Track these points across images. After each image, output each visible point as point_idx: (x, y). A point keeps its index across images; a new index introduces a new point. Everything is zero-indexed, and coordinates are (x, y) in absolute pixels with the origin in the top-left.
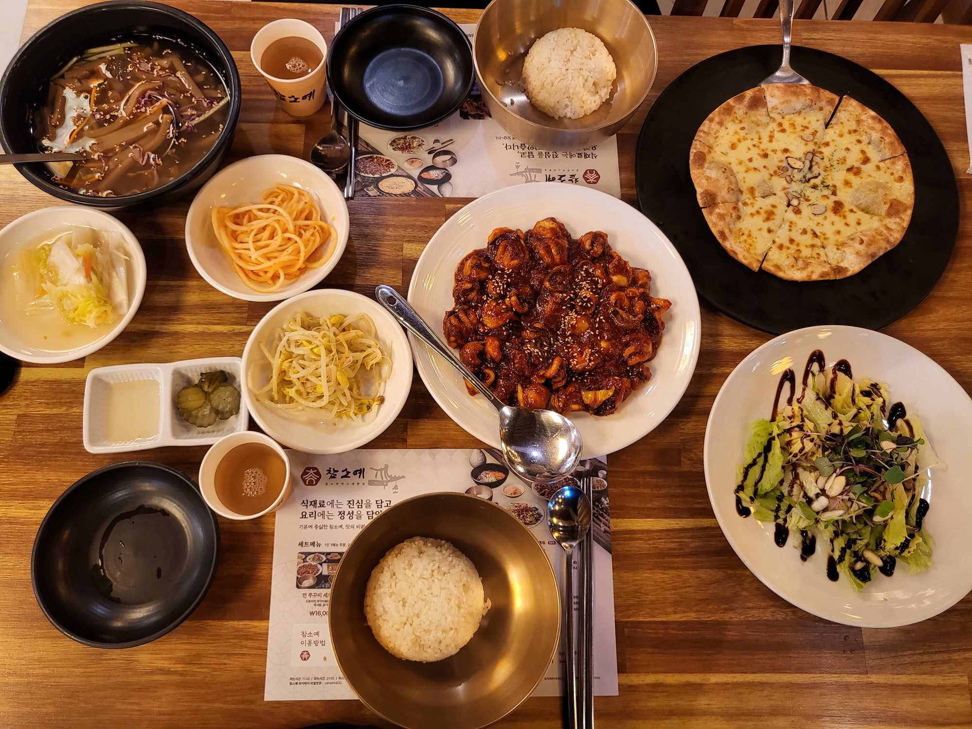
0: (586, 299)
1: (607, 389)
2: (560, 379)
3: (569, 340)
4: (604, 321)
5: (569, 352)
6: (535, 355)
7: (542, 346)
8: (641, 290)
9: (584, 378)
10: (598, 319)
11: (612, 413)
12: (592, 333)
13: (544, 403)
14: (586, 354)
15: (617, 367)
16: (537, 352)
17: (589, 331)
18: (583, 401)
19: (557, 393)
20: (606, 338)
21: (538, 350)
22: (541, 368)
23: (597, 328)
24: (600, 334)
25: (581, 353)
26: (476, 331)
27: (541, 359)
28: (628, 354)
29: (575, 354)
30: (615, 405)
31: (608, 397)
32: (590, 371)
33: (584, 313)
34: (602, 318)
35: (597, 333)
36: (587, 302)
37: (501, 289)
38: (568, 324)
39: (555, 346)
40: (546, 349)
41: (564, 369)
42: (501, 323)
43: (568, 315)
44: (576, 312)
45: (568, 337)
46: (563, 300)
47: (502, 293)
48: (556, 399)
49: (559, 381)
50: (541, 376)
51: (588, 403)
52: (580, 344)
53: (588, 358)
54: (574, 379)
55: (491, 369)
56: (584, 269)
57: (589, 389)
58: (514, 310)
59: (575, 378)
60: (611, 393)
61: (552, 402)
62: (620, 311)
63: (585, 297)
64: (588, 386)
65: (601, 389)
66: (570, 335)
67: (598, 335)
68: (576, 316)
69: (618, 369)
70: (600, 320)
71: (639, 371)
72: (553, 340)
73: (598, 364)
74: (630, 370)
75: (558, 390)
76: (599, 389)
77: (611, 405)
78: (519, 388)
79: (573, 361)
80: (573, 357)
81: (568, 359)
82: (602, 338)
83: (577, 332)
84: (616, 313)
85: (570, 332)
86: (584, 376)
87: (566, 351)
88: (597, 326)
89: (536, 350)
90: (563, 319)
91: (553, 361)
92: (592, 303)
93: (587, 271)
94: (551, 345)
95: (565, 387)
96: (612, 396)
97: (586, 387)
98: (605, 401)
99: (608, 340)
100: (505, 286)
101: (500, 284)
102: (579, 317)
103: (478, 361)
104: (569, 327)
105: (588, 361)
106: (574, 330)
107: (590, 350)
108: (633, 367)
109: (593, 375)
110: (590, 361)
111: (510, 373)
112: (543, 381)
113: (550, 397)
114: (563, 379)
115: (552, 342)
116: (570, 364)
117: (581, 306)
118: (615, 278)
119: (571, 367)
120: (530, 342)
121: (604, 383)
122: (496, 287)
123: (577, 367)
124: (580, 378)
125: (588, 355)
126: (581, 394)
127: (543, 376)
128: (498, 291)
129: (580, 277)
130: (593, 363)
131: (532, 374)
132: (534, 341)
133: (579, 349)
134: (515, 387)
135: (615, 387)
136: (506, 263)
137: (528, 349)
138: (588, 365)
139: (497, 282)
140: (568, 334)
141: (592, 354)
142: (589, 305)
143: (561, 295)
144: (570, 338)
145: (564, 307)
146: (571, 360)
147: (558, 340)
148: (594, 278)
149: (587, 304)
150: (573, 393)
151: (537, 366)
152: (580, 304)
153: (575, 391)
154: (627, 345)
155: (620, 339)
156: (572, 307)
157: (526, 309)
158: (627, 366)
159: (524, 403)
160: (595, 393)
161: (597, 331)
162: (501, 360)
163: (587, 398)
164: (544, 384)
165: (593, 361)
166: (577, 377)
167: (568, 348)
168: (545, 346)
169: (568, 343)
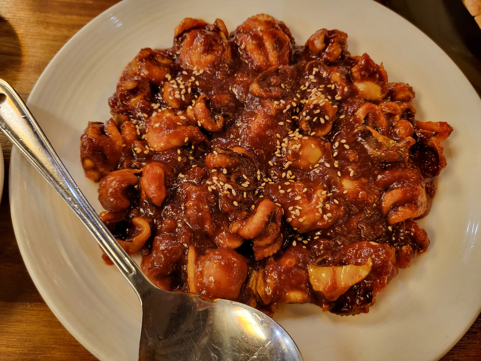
0: (318, 111)
1: (357, 264)
2: (268, 241)
3: (288, 176)
4: (347, 147)
5: (287, 194)
6: (226, 195)
7: (240, 180)
8: (405, 105)
9: (313, 242)
10: (337, 144)
11: (365, 311)
12: (328, 165)
13: (235, 288)
14: (318, 198)
15: (372, 225)
16: (229, 190)
17: (322, 161)
18: (310, 286)
19: (264, 267)
20: (351, 175)
21: (229, 186)
22: (235, 219)
23: (336, 158)
24: (341, 168)
25: (309, 197)
26: (130, 153)
27: (235, 203)
28: (391, 202)
29: (298, 198)
30: (371, 297)
31: (358, 280)
32: (325, 230)
33: (313, 134)
34: (343, 141)
35: (336, 166)
36: (319, 115)
37: (182, 92)
38: (287, 150)
39: (264, 184)
40: (246, 185)
41: (276, 223)
42: (175, 142)
43: (287, 135)
44: (301, 132)
45: (286, 171)
46: (279, 111)
47: (183, 99)
48: (260, 278)
49: (268, 246)
50: (234, 234)
51: (321, 289)
52: (306, 181)
53: (321, 205)
54: (294, 244)
55: (146, 217)
56: (314, 73)
57: (323, 263)
58: (200, 125)
59: (298, 242)
60: (364, 272)
61: (252, 284)
62: (374, 132)
63: (316, 106)
64: (320, 257)
65: (345, 264)
66: (290, 168)
67: (337, 169)
68: (300, 136)
69: (374, 229)
70: (341, 145)
71: (409, 235)
72: (261, 175)
73: (338, 218)
74: (393, 232)
75: (264, 262)
76: (341, 264)
77: (364, 296)
78: (191, 255)
79: (294, 209)
80: (294, 203)
81: (285, 206)
82: (345, 174)
83: (302, 163)
84: (366, 135)
85: (290, 163)
86: (312, 239)
87: (282, 191)
88: (335, 154)
89: (227, 186)
90: (278, 142)
91: (256, 207)
92: (327, 118)
93: (318, 75)
94: (256, 182)
95: (277, 256)
96: (367, 278)
97: (317, 258)
98: (353, 286)
99: (355, 178)
100: (189, 90)
101: (182, 87)
102: (306, 138)
103: (125, 203)
104: (288, 154)
105: (320, 211)
106: (297, 160)
107: (324, 192)
108: (397, 226)
109: (329, 238)
110: (325, 211)
111: (176, 226)
112: (237, 244)
113: (250, 274)
114: (275, 241)
115: (259, 177)
116: (287, 214)
117: (310, 122)
118: (361, 87)
119: (290, 219)
120: (219, 171)
121: (351, 252)
122: (174, 90)
123: (301, 220)
124: (305, 242)
125: (321, 200)
126: (307, 272)
127: (236, 235)
128: (177, 96)
129: (307, 84)
130: (329, 215)
131: (217, 230)
132: (225, 171)
133: (305, 190)
134: (184, 253)
135: (373, 260)
136: (194, 60)
137: (213, 184)
138: (322, 218)
139: (178, 85)
140: (286, 165)
141: (327, 199)
142: (322, 121)
143: (276, 102)
144: (290, 172)
145: (281, 123)
146: (290, 208)
147: (268, 176)
148: (329, 86)
149: (318, 120)
150: (291, 269)
151: (226, 214)
152: (308, 118)
153: (296, 266)
154: (387, 188)
155: (375, 177)
156: (295, 125)
157: (219, 124)
158: (388, 225)
159: (196, 285)
160: (334, 271)
161: (336, 162)
162: (164, 203)
163: (319, 280)
164: (238, 250)
165: (330, 211)
166: (300, 239)
167: (285, 188)
168: (244, 181)
169: (286, 179)
